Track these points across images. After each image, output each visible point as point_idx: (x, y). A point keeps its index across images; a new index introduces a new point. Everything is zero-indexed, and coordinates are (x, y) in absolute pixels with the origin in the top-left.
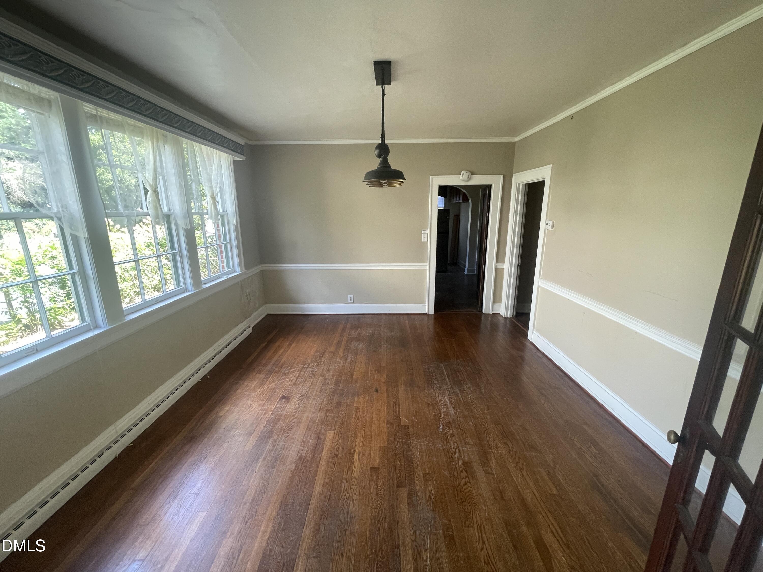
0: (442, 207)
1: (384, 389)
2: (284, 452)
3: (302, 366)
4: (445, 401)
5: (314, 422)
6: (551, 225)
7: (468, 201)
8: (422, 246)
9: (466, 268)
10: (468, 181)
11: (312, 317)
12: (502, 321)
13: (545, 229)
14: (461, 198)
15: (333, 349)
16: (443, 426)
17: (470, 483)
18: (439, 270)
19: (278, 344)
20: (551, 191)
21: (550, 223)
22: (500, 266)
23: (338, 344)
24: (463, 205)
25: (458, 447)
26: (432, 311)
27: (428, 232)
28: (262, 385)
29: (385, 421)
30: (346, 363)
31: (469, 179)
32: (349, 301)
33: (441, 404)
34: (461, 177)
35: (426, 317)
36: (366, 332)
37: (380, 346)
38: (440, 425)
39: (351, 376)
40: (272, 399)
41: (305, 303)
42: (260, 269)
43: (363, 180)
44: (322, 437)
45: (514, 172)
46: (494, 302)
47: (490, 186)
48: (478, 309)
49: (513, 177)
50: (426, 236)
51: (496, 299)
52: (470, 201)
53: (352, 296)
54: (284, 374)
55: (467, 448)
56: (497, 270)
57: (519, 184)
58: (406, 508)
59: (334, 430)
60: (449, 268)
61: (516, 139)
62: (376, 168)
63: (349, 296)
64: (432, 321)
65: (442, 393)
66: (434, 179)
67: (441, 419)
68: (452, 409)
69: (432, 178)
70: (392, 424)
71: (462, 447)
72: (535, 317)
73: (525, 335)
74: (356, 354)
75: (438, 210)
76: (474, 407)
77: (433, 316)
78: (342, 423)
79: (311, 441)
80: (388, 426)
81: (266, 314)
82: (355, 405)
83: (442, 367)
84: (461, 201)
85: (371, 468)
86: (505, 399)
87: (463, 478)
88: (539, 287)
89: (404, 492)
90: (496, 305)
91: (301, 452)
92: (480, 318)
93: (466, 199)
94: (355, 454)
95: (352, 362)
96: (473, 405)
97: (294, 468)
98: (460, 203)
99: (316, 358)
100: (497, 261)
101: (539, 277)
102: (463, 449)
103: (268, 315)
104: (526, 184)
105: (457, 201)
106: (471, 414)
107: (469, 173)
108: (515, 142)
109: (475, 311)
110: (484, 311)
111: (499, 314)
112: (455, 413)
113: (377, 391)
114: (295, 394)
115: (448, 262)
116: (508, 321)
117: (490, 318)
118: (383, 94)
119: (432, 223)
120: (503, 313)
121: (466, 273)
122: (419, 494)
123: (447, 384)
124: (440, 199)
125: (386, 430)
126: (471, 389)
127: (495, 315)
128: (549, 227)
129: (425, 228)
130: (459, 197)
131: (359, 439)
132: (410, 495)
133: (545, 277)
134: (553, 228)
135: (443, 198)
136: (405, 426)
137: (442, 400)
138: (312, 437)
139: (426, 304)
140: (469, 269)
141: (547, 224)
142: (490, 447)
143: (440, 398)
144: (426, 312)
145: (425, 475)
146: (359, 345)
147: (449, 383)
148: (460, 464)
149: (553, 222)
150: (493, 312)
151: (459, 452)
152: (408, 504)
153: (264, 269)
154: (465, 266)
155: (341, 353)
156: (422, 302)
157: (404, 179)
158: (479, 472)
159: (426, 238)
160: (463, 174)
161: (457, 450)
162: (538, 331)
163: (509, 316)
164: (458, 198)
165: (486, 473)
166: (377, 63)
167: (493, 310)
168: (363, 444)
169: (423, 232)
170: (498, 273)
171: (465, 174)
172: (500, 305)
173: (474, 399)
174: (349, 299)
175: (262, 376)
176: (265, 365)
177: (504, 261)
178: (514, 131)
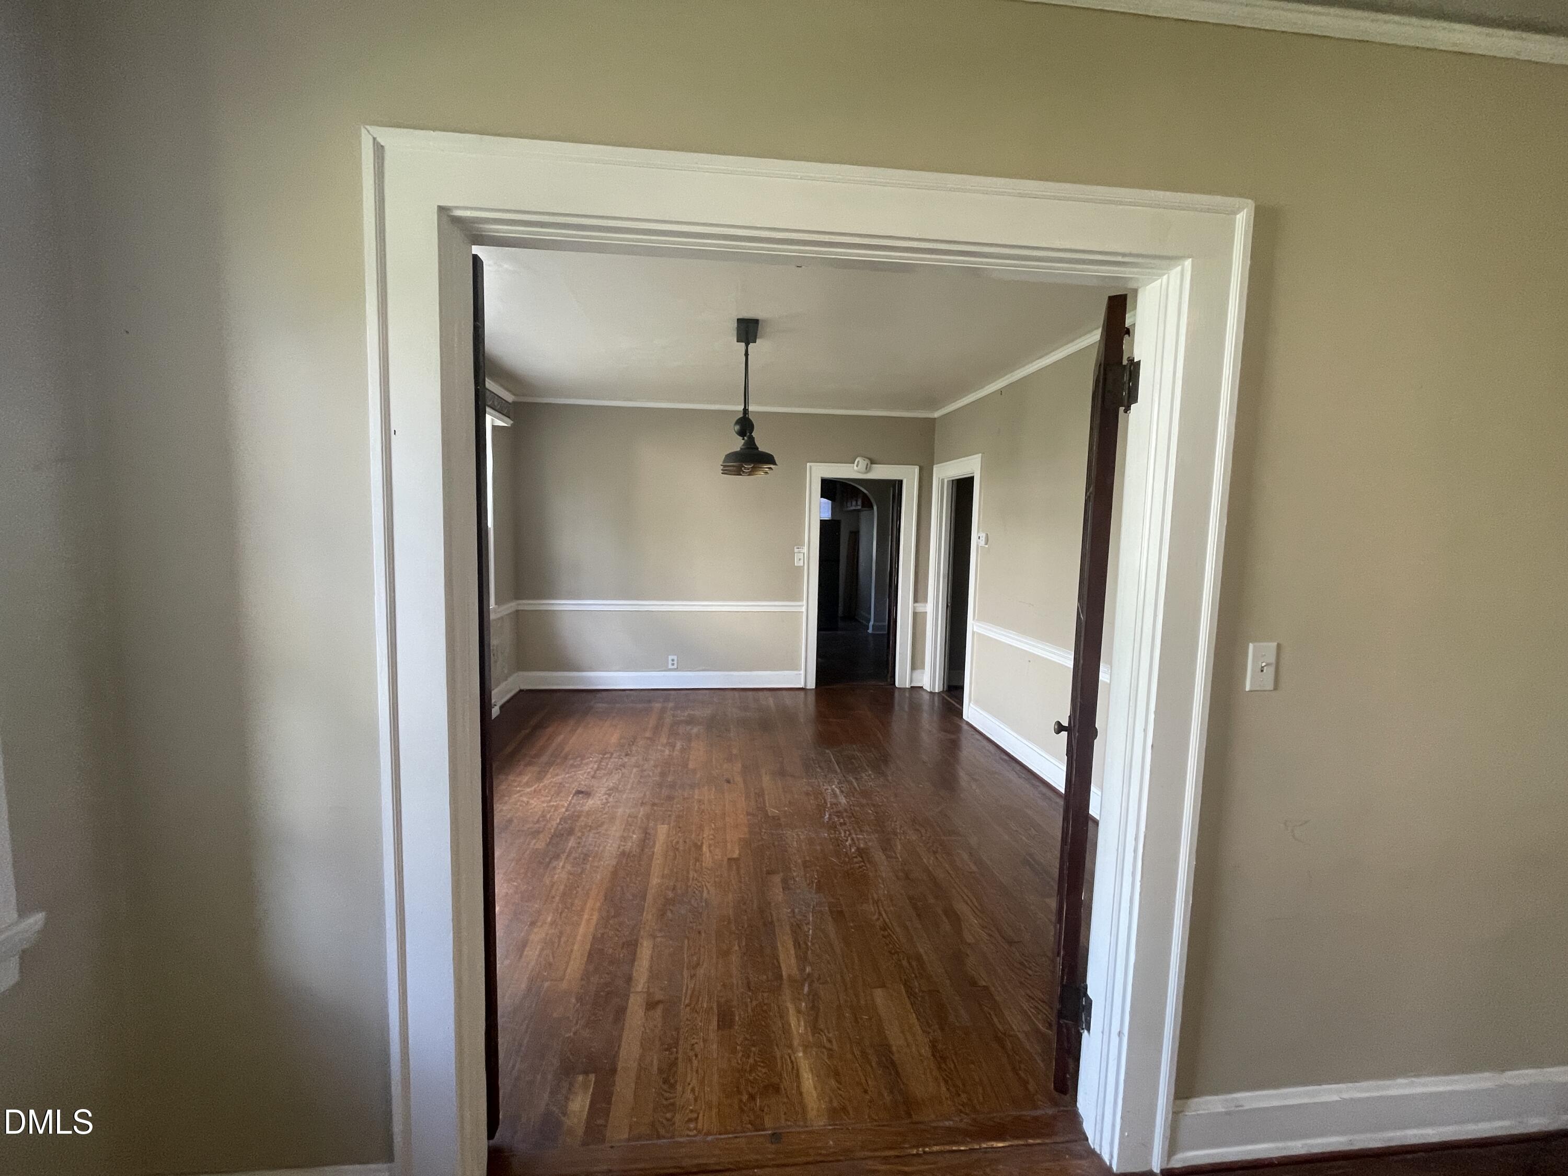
0: (827, 516)
1: (739, 779)
2: (596, 849)
3: (601, 756)
4: (833, 790)
5: (636, 817)
6: (984, 539)
7: (871, 507)
8: (796, 573)
9: (871, 623)
10: (866, 473)
11: (604, 693)
12: (926, 697)
13: (977, 546)
14: (860, 502)
15: (648, 734)
16: (830, 815)
17: (865, 866)
18: (822, 626)
19: (550, 730)
20: (982, 491)
21: (983, 535)
22: (920, 608)
23: (657, 729)
24: (864, 515)
25: (850, 835)
26: (812, 684)
27: (805, 550)
28: (539, 779)
29: (745, 813)
30: (673, 751)
31: (868, 469)
32: (670, 667)
33: (827, 794)
34: (855, 468)
35: (802, 693)
36: (703, 712)
37: (728, 730)
38: (825, 814)
39: (686, 765)
40: (562, 794)
41: (591, 669)
42: (513, 609)
43: (721, 463)
44: (652, 832)
45: (935, 462)
46: (913, 668)
47: (901, 482)
48: (889, 680)
49: (934, 469)
50: (802, 557)
51: (917, 663)
52: (875, 508)
53: (675, 658)
54: (572, 766)
55: (863, 835)
56: (915, 614)
57: (943, 480)
58: (780, 892)
59: (669, 824)
60: (841, 624)
61: (936, 415)
62: (739, 449)
63: (670, 658)
64: (811, 698)
65: (829, 782)
66: (814, 469)
67: (827, 808)
68: (844, 798)
69: (811, 467)
70: (753, 815)
71: (856, 835)
72: (971, 683)
73: (960, 713)
74: (690, 740)
75: (821, 520)
76: (876, 795)
77: (813, 692)
78: (679, 817)
79: (635, 836)
80: (749, 817)
81: (517, 690)
82: (696, 797)
83: (828, 753)
84: (859, 507)
85: (729, 859)
87: (857, 863)
88: (973, 633)
89: (777, 879)
90: (917, 673)
91: (622, 848)
92: (892, 694)
93: (867, 504)
94: (704, 847)
95: (683, 750)
96: (875, 792)
97: (615, 863)
98: (859, 511)
99: (623, 746)
100: (916, 600)
101: (974, 619)
102: (858, 836)
103: (521, 691)
104: (953, 480)
105: (854, 508)
106: (869, 802)
107: (867, 461)
108: (935, 419)
109: (883, 684)
110: (897, 684)
111: (922, 687)
112: (847, 802)
113: (728, 782)
114: (598, 787)
115: (840, 613)
116: (936, 699)
117: (907, 695)
118: (747, 354)
119: (811, 538)
120: (927, 687)
121: (870, 631)
122: (797, 879)
123: (837, 772)
124: (825, 503)
125: (746, 822)
126: (873, 777)
127: (916, 690)
128: (982, 542)
129: (800, 544)
130: (857, 501)
131: (707, 833)
132: (785, 881)
133: (983, 617)
134: (986, 544)
135: (830, 502)
136: (773, 817)
137: (828, 790)
138: (636, 831)
139: (802, 672)
140: (877, 624)
141: (979, 537)
142: (895, 834)
143: (825, 787)
144: (801, 685)
145: (805, 862)
146: (691, 729)
147: (839, 771)
148: (853, 850)
149: (987, 534)
150: (912, 685)
151: (853, 839)
152: (783, 888)
153: (521, 608)
154: (869, 621)
155: (664, 740)
156: (795, 667)
157: (775, 464)
158: (879, 856)
159: (802, 561)
160: (858, 462)
161: (849, 838)
162: (977, 703)
163: (937, 691)
164: (854, 503)
165: (888, 857)
166: (740, 321)
167: (911, 681)
168: (714, 836)
169: (796, 550)
170: (918, 619)
171: (861, 462)
172: (924, 673)
173: (875, 787)
174: (670, 662)
175: (536, 769)
176: (537, 756)
177: (925, 600)
178: (933, 402)
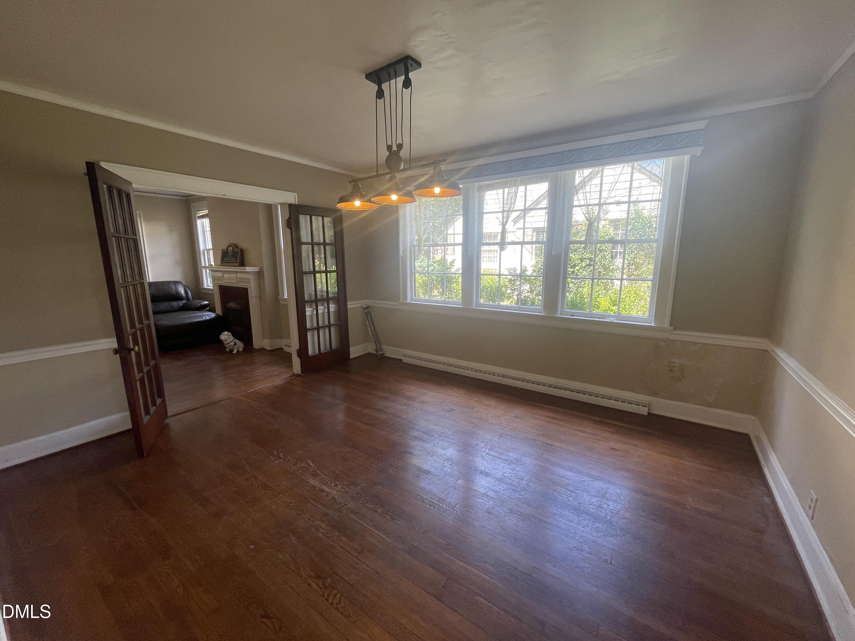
16: (310, 465)
25: (285, 460)
33: (331, 481)
38: (313, 464)
67: (317, 469)
68: (314, 484)
76: (291, 503)
86: (252, 547)
96: (294, 506)
112: (308, 482)
137: (334, 486)
153: (768, 349)
161: (283, 458)
173: (299, 514)
